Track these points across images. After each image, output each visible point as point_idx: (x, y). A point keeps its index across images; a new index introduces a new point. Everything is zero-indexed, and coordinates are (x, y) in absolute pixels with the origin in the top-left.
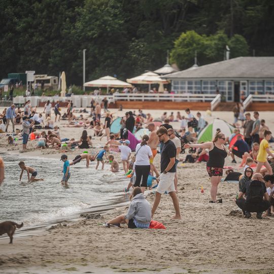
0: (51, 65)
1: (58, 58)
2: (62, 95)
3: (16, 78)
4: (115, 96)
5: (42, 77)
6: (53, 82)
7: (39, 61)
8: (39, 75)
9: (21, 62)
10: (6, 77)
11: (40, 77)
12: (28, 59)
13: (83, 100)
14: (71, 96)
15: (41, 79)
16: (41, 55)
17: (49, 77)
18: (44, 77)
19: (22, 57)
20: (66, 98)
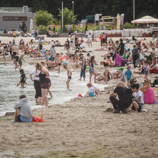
0: (113, 10)
1: (118, 5)
2: (117, 29)
3: (91, 19)
4: (152, 29)
5: (107, 18)
6: (115, 20)
7: (106, 7)
8: (106, 17)
9: (94, 8)
10: (85, 18)
11: (106, 18)
12: (99, 6)
13: (131, 32)
14: (123, 29)
15: (107, 19)
16: (107, 4)
17: (112, 18)
18: (108, 17)
19: (95, 5)
20: (120, 31)
